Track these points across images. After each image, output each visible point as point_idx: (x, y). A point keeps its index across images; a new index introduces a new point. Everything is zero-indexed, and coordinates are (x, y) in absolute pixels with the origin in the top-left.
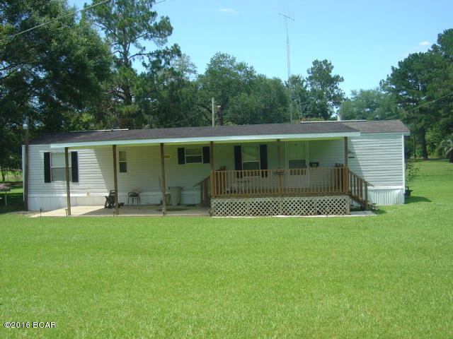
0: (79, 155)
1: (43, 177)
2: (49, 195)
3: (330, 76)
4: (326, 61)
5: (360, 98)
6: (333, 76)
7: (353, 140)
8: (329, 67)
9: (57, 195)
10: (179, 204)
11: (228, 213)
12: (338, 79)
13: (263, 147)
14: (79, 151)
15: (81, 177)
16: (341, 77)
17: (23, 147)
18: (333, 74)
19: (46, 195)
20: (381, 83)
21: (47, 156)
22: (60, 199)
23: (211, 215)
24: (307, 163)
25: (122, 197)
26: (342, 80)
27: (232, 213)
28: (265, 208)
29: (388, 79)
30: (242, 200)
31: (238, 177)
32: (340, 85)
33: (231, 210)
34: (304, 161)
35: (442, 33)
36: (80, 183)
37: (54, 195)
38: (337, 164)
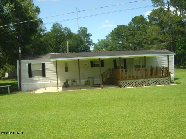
0: (46, 64)
1: (28, 75)
2: (31, 83)
3: (87, 33)
4: (85, 27)
5: (101, 42)
6: (88, 34)
7: (157, 57)
8: (86, 30)
9: (35, 83)
10: (93, 85)
11: (127, 86)
12: (90, 35)
13: (125, 60)
14: (46, 63)
15: (47, 74)
16: (91, 34)
17: (18, 62)
18: (88, 33)
19: (30, 83)
20: (106, 37)
21: (30, 65)
22: (37, 85)
23: (120, 87)
24: (141, 66)
25: (70, 82)
26: (92, 35)
27: (129, 86)
28: (141, 83)
29: (109, 35)
30: (132, 81)
31: (125, 72)
32: (91, 37)
33: (128, 85)
34: (140, 65)
35: (134, 17)
36: (46, 77)
37: (34, 83)
38: (152, 66)
